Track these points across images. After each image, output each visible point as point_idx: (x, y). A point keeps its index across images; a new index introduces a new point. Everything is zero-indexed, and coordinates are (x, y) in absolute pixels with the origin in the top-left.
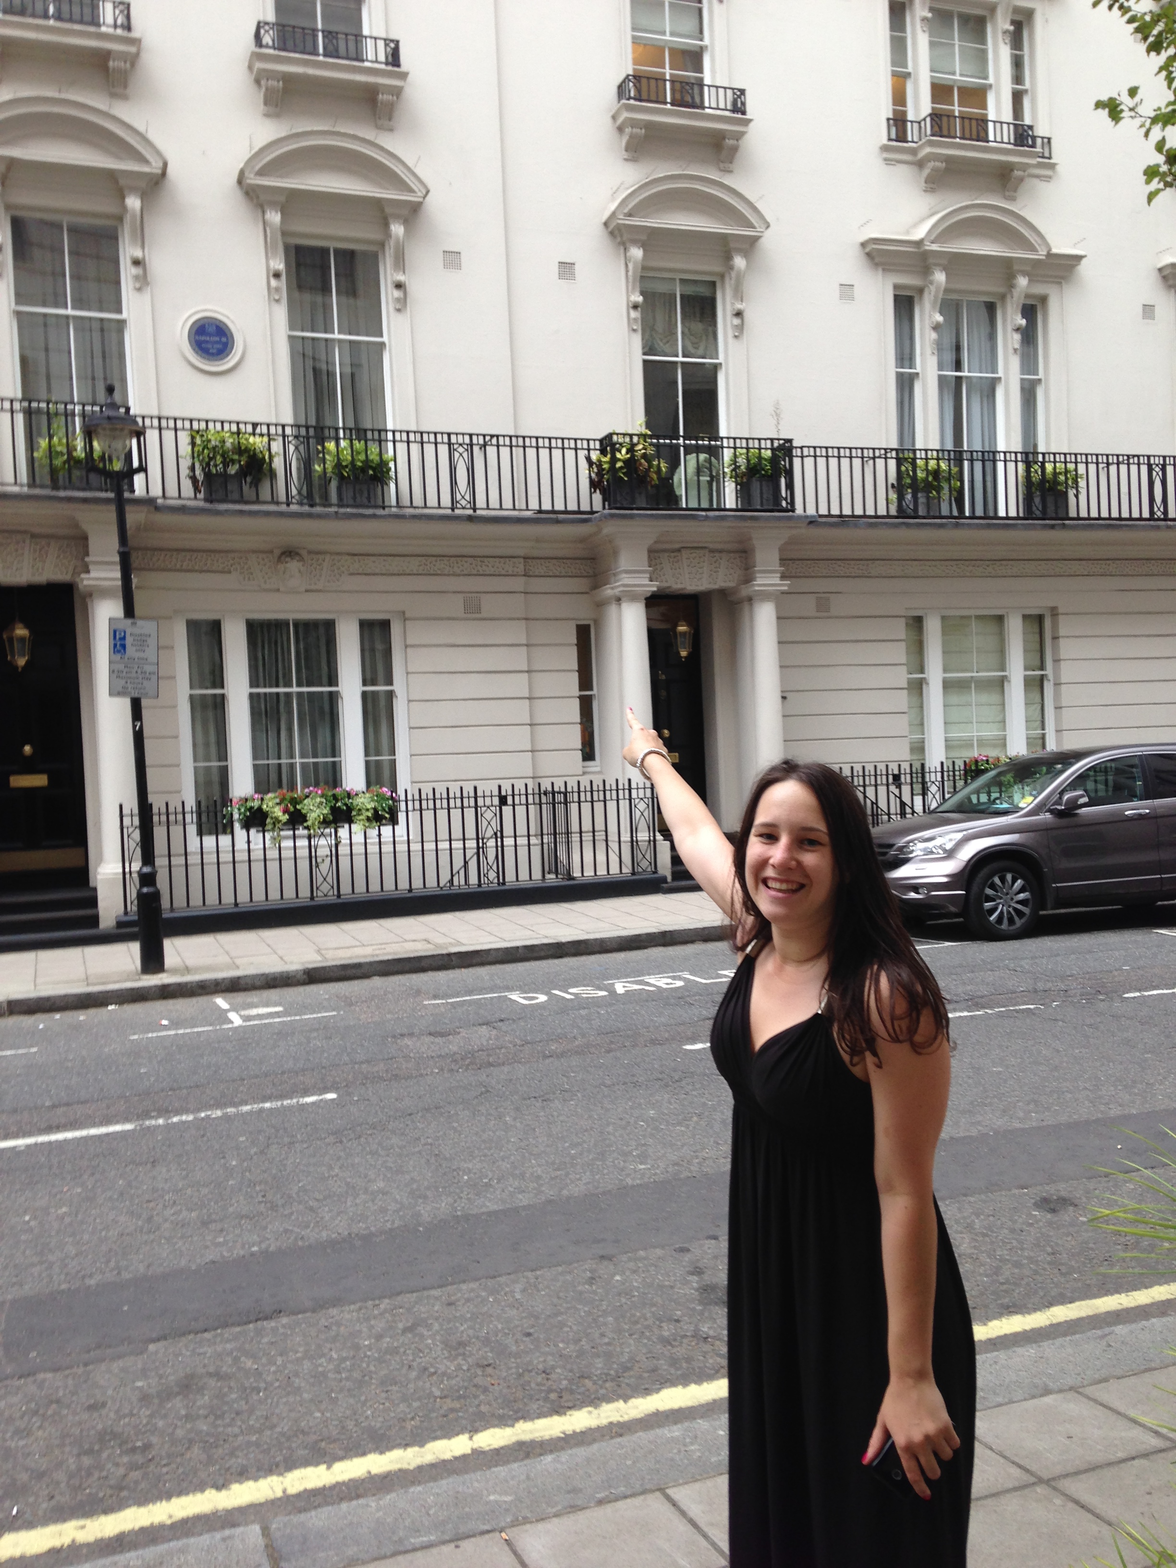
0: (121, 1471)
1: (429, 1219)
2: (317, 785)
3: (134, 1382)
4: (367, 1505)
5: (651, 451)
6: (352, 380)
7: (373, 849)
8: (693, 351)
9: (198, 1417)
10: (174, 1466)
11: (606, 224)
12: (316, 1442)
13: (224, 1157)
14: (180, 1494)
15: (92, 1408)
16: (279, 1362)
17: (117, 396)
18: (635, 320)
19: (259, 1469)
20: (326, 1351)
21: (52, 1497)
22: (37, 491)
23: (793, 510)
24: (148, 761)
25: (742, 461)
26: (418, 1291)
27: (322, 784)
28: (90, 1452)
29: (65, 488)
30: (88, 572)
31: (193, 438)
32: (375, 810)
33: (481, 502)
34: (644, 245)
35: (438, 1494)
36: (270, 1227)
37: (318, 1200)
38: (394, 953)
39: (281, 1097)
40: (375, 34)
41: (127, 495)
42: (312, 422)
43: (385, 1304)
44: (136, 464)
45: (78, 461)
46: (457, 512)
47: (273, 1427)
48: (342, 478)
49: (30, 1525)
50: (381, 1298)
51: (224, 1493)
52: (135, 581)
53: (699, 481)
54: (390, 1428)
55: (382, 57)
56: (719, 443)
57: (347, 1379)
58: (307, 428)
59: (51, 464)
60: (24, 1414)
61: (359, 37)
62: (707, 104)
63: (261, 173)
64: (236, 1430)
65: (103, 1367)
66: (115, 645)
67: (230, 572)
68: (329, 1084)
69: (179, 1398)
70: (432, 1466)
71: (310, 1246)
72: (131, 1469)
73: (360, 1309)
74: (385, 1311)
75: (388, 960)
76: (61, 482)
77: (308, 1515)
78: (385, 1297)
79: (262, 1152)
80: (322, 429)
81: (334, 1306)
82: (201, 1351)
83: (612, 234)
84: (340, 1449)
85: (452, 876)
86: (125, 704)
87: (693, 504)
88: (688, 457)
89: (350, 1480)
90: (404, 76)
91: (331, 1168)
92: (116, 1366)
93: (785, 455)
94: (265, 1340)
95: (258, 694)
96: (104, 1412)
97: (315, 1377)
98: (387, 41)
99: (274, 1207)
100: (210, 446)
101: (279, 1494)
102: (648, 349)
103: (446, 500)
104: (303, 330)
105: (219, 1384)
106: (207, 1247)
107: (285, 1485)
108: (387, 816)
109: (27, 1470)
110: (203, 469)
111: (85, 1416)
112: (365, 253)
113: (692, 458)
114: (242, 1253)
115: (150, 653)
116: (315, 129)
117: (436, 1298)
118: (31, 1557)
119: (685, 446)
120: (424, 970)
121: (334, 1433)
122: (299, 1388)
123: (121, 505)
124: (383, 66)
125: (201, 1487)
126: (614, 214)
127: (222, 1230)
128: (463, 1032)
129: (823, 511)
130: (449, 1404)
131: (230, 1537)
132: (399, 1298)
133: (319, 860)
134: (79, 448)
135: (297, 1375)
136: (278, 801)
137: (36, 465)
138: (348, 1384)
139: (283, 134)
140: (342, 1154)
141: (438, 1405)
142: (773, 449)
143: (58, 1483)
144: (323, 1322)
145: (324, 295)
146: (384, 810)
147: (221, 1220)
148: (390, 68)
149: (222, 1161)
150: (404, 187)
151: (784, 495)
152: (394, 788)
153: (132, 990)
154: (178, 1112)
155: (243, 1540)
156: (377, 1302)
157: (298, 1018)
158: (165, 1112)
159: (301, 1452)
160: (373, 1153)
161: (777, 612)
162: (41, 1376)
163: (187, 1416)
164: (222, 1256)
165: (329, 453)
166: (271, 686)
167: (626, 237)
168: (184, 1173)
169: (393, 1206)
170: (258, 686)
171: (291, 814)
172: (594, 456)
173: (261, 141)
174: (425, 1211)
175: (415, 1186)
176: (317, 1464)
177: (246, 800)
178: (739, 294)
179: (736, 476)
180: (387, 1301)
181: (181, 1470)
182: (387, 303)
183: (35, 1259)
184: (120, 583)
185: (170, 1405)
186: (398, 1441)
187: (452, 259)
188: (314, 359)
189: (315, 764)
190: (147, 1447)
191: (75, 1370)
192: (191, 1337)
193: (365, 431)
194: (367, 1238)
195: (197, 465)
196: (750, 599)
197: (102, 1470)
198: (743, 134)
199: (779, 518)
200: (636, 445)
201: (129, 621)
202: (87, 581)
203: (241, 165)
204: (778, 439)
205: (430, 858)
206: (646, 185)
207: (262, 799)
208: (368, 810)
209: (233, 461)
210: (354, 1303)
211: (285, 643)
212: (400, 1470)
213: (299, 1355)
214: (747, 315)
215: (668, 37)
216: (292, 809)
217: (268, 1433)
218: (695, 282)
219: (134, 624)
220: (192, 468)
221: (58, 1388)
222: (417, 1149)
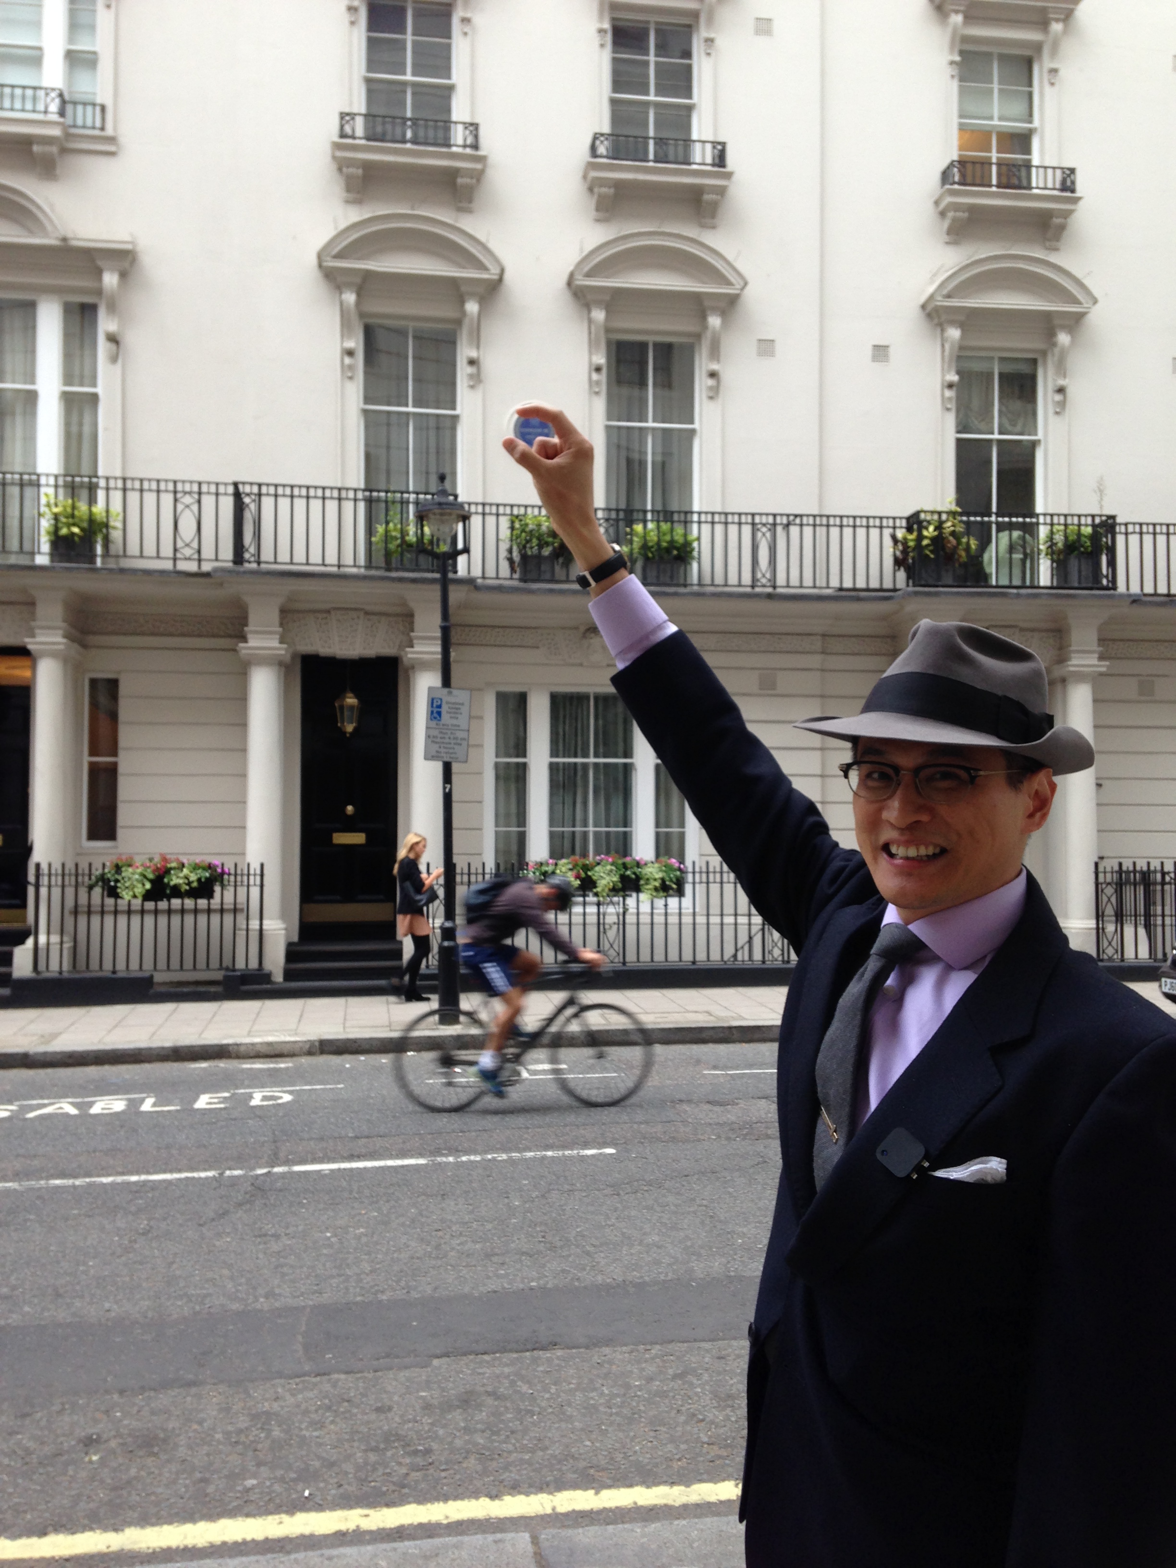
0: (404, 1471)
1: (702, 1276)
2: (608, 853)
3: (418, 1391)
4: (632, 1530)
5: (960, 529)
6: (662, 469)
7: (659, 919)
8: (1010, 428)
9: (476, 1431)
10: (452, 1472)
11: (923, 307)
12: (586, 1468)
13: (507, 1197)
14: (456, 1498)
15: (378, 1410)
16: (553, 1391)
17: (447, 484)
18: (950, 399)
19: (530, 1486)
20: (598, 1385)
21: (341, 1486)
22: (373, 572)
23: (1115, 588)
24: (456, 823)
25: (1059, 538)
26: (689, 1342)
27: (613, 852)
28: (375, 1449)
29: (397, 570)
30: (412, 647)
31: (513, 522)
32: (663, 880)
33: (781, 580)
34: (962, 326)
35: (702, 1530)
36: (548, 1265)
37: (594, 1246)
38: (676, 1023)
39: (564, 1147)
40: (703, 138)
41: (451, 575)
42: (623, 506)
43: (656, 1350)
44: (460, 546)
45: (410, 545)
46: (758, 590)
47: (545, 1449)
48: (647, 559)
49: (320, 1507)
50: (652, 1343)
51: (497, 1502)
52: (453, 654)
53: (1011, 559)
54: (656, 1465)
55: (709, 160)
56: (1034, 520)
57: (617, 1414)
58: (618, 510)
59: (386, 548)
60: (320, 1407)
61: (688, 142)
62: (1034, 184)
63: (589, 275)
64: (510, 1447)
65: (391, 1374)
66: (432, 712)
67: (538, 648)
68: (609, 1140)
69: (459, 1411)
70: (697, 1506)
71: (585, 1288)
72: (413, 1470)
73: (632, 1352)
74: (656, 1356)
75: (670, 1029)
76: (394, 565)
77: (576, 1531)
78: (656, 1343)
79: (543, 1196)
80: (632, 511)
81: (607, 1346)
82: (480, 1371)
83: (929, 316)
84: (609, 1478)
85: (737, 950)
86: (437, 767)
87: (1004, 581)
88: (1001, 535)
89: (617, 1508)
90: (729, 176)
91: (608, 1217)
92: (403, 1375)
93: (1107, 532)
94: (541, 1369)
95: (557, 764)
96: (389, 1415)
97: (585, 1408)
98: (714, 144)
99: (553, 1248)
100: (527, 529)
101: (549, 1511)
102: (962, 427)
103: (747, 579)
104: (619, 420)
105: (496, 1403)
106: (488, 1277)
107: (555, 1504)
108: (674, 886)
109: (319, 1457)
110: (520, 552)
111: (373, 1416)
112: (682, 346)
113: (1004, 537)
114: (521, 1286)
115: (463, 721)
116: (643, 230)
117: (707, 1351)
118: (320, 1536)
119: (997, 523)
120: (704, 1041)
121: (603, 1462)
122: (571, 1417)
123: (445, 584)
124: (709, 168)
125: (475, 1494)
126: (931, 297)
127: (503, 1264)
128: (742, 1104)
129: (1149, 589)
130: (715, 1451)
131: (500, 1541)
132: (670, 1346)
133: (607, 927)
134: (411, 533)
135: (569, 1404)
136: (570, 866)
137: (373, 548)
138: (618, 1418)
139: (611, 237)
140: (619, 1205)
141: (704, 1451)
142: (1094, 526)
143: (346, 1473)
144: (596, 1359)
145: (640, 389)
146: (671, 880)
147: (503, 1254)
148: (716, 169)
149: (506, 1200)
150: (722, 279)
151: (1104, 571)
152: (682, 860)
153: (429, 1037)
154: (467, 1152)
155: (513, 1545)
156: (649, 1347)
157: (581, 1076)
158: (455, 1151)
159: (571, 1476)
160: (649, 1208)
161: (1094, 692)
162: (335, 1376)
163: (465, 1428)
164: (504, 1288)
165: (637, 535)
166: (569, 757)
167: (944, 317)
168: (471, 1207)
169: (667, 1260)
170: (557, 756)
171: (582, 880)
172: (900, 534)
173: (589, 247)
174: (699, 1268)
175: (689, 1243)
176: (586, 1489)
177: (541, 864)
178: (1061, 369)
179: (1053, 553)
180: (658, 1347)
181: (458, 1477)
182: (701, 390)
183: (335, 1272)
184: (440, 656)
185: (450, 1416)
186: (665, 1479)
187: (766, 347)
188: (628, 449)
189: (608, 833)
190: (428, 1451)
191: (366, 1374)
192: (471, 1357)
193: (672, 513)
194: (641, 1286)
195: (515, 548)
196: (1064, 681)
197: (386, 1467)
198: (1071, 212)
199: (1101, 596)
200: (945, 522)
201: (446, 690)
202: (411, 655)
203: (571, 268)
204: (1101, 516)
205: (715, 932)
206: (967, 266)
207: (556, 864)
208: (655, 880)
209: (547, 544)
210: (625, 1345)
211: (585, 717)
212: (666, 1505)
213: (572, 1386)
214: (1070, 391)
215: (996, 122)
216: (583, 875)
217: (541, 1453)
218: (1016, 360)
219: (450, 693)
220: (510, 551)
221: (349, 1389)
222: (692, 1209)
